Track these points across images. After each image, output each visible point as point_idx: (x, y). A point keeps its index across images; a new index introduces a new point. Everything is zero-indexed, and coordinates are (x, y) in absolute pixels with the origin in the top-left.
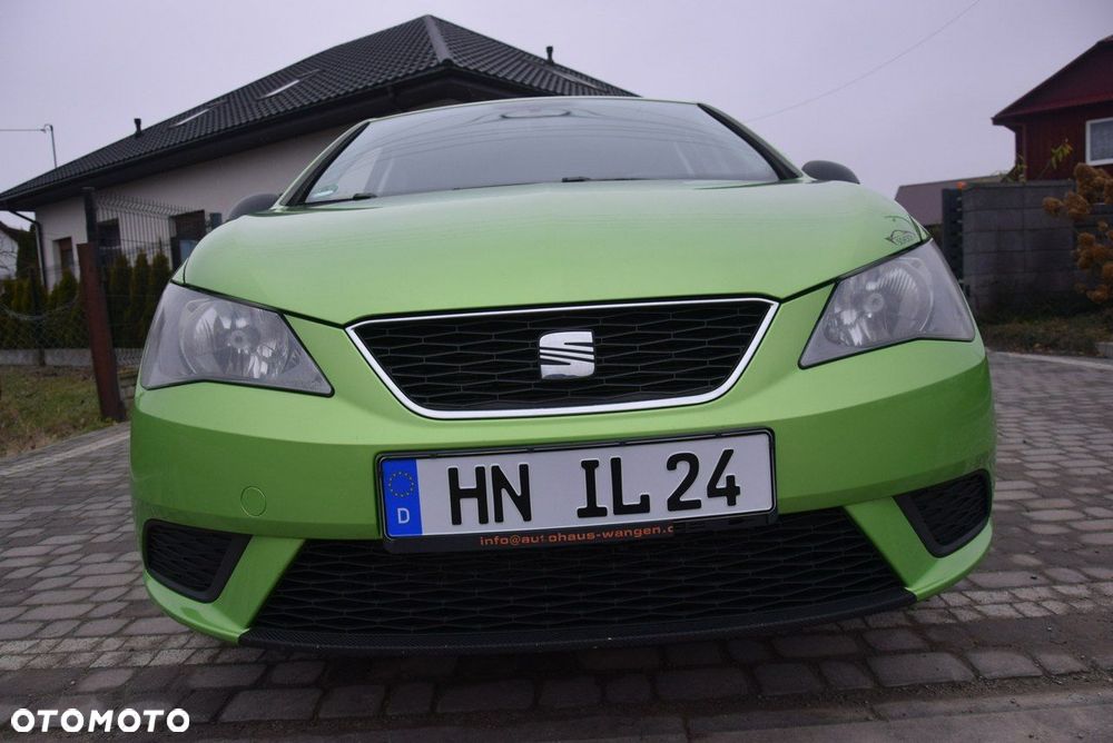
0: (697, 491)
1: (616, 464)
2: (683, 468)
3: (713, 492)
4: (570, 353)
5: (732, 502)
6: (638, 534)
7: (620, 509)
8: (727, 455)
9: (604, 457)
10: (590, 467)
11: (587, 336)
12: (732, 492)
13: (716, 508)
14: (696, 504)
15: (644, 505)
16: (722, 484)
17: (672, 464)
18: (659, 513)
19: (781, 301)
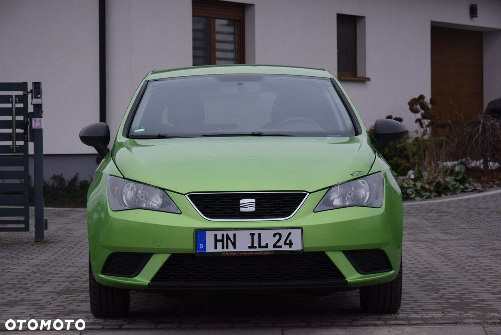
0: (281, 243)
1: (259, 234)
2: (277, 237)
3: (285, 243)
4: (248, 205)
5: (290, 247)
6: (264, 254)
7: (260, 246)
8: (289, 234)
9: (256, 232)
10: (252, 235)
11: (253, 200)
12: (290, 244)
13: (286, 248)
14: (280, 247)
15: (266, 246)
16: (288, 242)
17: (274, 235)
18: (270, 248)
19: (310, 193)
